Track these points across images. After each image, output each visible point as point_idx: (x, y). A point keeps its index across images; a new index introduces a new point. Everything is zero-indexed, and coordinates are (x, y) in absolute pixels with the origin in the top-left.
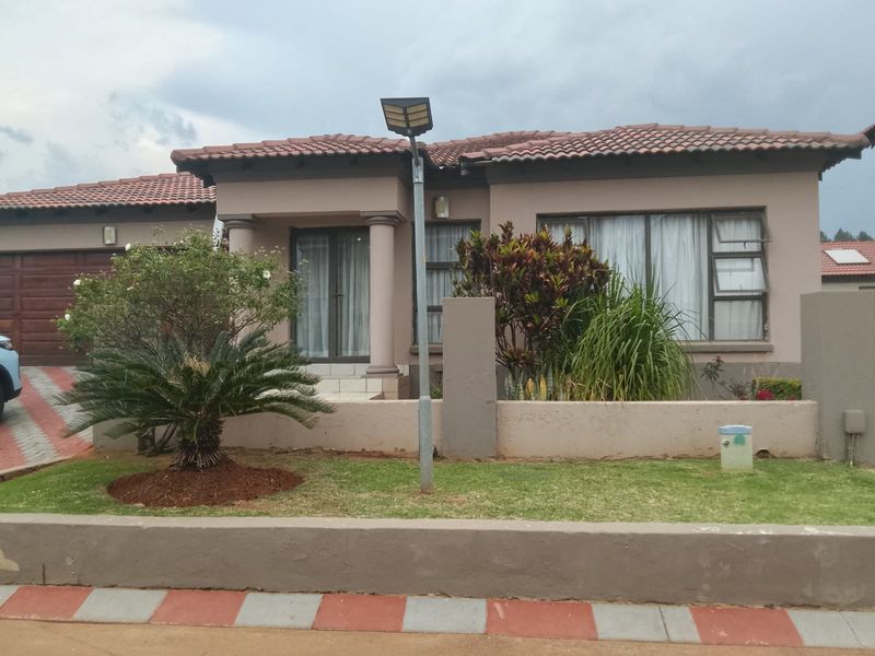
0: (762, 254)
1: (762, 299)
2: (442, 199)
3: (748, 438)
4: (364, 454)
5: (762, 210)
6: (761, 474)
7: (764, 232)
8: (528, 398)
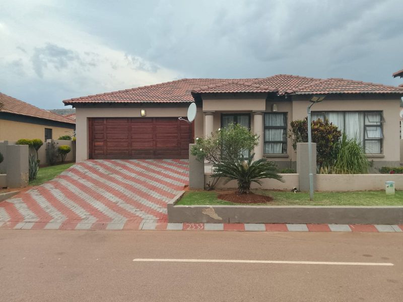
0: (381, 126)
1: (381, 141)
2: (275, 105)
3: (394, 185)
4: (274, 190)
5: (382, 111)
6: (397, 195)
7: (382, 118)
8: (323, 173)
